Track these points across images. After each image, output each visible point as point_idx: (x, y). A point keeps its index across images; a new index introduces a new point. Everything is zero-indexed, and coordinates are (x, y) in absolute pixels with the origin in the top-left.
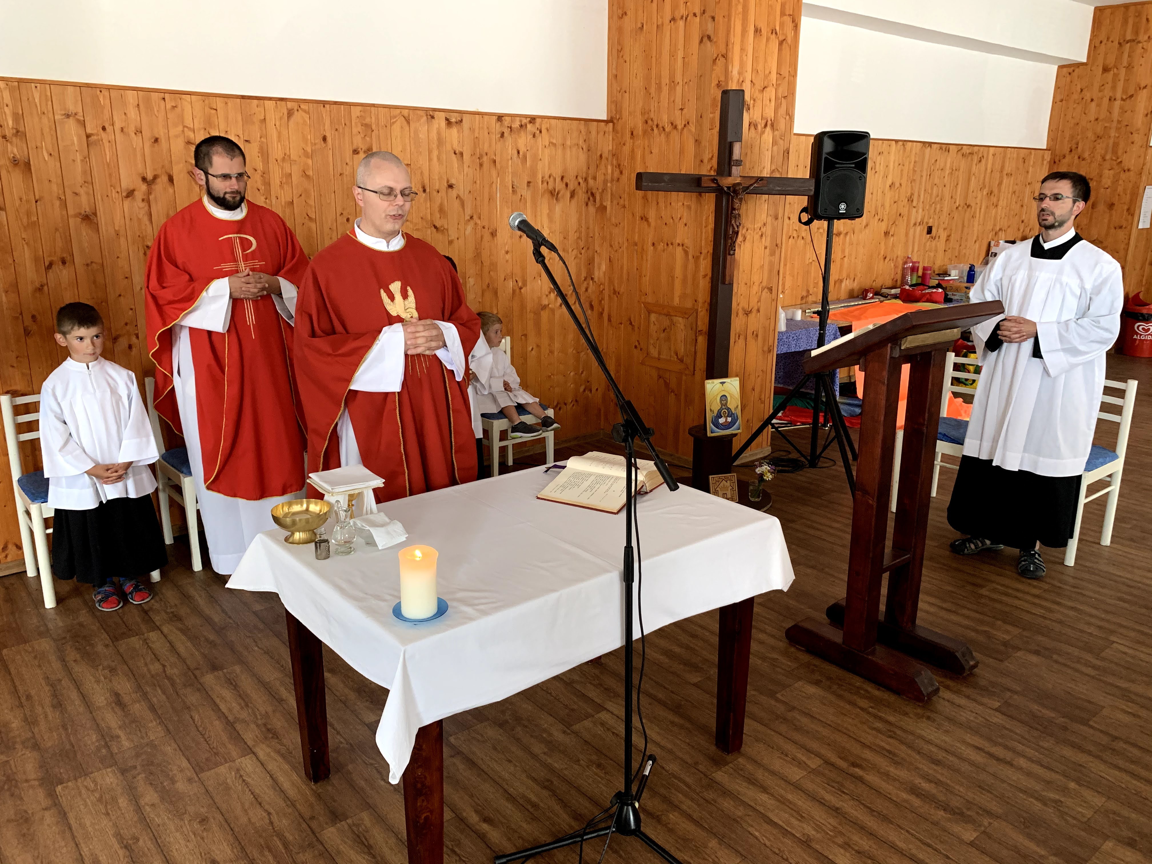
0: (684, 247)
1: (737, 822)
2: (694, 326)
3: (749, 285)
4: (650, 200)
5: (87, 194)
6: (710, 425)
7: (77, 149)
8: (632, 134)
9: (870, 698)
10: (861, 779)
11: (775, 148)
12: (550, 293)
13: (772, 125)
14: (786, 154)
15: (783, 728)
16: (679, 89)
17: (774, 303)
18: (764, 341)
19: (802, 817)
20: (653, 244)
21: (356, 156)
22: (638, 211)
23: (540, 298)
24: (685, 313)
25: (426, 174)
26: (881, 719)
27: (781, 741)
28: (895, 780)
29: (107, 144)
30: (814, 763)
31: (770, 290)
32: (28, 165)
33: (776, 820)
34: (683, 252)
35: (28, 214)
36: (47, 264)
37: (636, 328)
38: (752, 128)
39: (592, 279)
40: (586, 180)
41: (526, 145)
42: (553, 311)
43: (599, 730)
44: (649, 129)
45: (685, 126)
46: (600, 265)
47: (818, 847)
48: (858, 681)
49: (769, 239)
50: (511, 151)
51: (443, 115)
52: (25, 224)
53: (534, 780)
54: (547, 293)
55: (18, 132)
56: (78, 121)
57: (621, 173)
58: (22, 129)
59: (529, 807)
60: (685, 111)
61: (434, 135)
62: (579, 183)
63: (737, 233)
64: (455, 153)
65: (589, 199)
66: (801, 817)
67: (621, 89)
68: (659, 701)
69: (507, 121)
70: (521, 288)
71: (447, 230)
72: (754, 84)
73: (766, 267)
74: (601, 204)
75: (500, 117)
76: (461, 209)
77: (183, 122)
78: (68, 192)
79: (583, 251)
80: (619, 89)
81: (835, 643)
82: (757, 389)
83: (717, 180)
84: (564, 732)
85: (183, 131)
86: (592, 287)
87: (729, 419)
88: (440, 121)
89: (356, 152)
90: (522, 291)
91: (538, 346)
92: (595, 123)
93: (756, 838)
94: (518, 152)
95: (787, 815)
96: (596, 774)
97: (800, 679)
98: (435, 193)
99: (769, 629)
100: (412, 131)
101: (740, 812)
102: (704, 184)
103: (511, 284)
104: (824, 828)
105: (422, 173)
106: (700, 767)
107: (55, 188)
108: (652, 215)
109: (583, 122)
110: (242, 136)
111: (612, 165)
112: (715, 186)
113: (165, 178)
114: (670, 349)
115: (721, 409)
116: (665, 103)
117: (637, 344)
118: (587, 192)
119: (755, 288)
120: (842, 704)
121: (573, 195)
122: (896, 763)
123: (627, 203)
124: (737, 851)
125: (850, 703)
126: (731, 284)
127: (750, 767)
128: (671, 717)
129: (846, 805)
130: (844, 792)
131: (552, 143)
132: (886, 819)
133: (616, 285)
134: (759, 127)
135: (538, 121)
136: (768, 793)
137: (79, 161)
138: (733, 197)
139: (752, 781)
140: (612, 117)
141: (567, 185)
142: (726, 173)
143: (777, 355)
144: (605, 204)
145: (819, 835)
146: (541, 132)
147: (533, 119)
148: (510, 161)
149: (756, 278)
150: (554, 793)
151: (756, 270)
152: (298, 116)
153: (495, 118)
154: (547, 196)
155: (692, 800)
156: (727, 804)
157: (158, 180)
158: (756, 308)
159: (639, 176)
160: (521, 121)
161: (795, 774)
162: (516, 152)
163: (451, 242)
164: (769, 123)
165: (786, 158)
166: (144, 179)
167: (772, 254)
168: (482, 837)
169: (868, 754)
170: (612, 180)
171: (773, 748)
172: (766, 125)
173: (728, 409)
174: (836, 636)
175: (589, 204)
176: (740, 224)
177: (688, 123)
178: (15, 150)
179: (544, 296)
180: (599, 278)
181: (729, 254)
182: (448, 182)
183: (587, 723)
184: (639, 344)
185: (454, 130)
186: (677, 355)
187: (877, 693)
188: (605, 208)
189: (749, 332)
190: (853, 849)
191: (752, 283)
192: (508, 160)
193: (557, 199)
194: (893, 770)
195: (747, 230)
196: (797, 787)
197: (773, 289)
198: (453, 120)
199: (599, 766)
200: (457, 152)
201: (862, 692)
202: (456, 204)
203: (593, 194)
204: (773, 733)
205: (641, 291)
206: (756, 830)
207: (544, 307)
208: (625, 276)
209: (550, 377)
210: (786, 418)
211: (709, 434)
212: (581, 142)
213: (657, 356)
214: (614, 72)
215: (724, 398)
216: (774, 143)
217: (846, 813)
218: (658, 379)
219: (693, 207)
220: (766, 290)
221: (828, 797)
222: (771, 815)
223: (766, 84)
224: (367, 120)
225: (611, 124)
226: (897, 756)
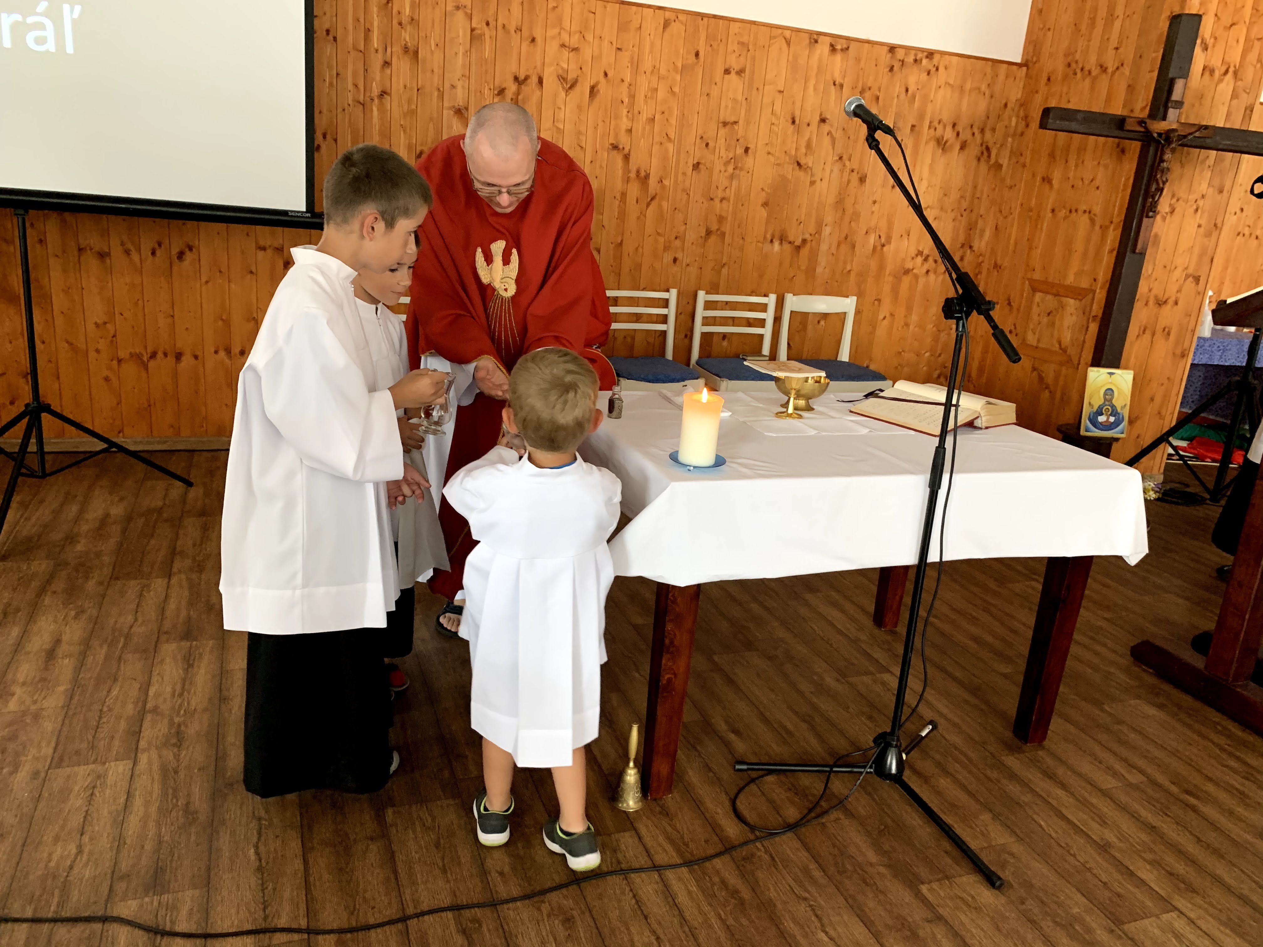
0: (1092, 215)
1: (1021, 806)
2: (1088, 309)
3: (1169, 269)
4: (1058, 158)
5: (463, 87)
6: (1085, 422)
7: (461, 41)
8: (1049, 79)
9: (1229, 736)
10: (1194, 809)
11: (1235, 102)
12: (917, 255)
13: (1235, 73)
14: (1248, 112)
15: (1103, 737)
16: (1117, 24)
17: (1199, 298)
18: (1177, 343)
19: (1105, 823)
20: (1053, 211)
21: (726, 76)
22: (1041, 171)
23: (904, 260)
24: (1078, 293)
25: (798, 105)
26: (1238, 759)
27: (1098, 749)
28: (1241, 820)
29: (488, 40)
30: (1135, 778)
31: (1197, 279)
32: (416, 53)
33: (1070, 817)
34: (1088, 221)
35: (409, 102)
36: (418, 152)
37: (1015, 310)
38: (1207, 74)
39: (971, 247)
40: (982, 131)
41: (917, 83)
42: (916, 277)
43: (878, 688)
44: (1071, 72)
45: (1118, 68)
46: (983, 231)
47: (1117, 855)
48: (1215, 716)
49: (1206, 215)
50: (898, 88)
51: (828, 40)
52: (405, 111)
53: (796, 713)
54: (913, 255)
55: (412, 20)
56: (466, 13)
57: (1027, 126)
58: (416, 17)
59: (783, 733)
60: (1121, 50)
61: (814, 61)
62: (973, 134)
63: (1162, 190)
64: (834, 84)
65: (982, 153)
66: (1103, 823)
67: (1044, 26)
68: (955, 679)
69: (900, 54)
70: (883, 246)
71: (811, 169)
72: (1219, 19)
73: (1196, 251)
74: (996, 162)
75: (892, 49)
76: (831, 147)
77: (561, 24)
78: (447, 85)
79: (965, 214)
80: (1041, 26)
81: (1194, 669)
82: (1158, 400)
83: (1145, 123)
84: (838, 680)
85: (560, 33)
86: (969, 255)
87: (1112, 419)
88: (823, 48)
89: (727, 72)
90: (885, 248)
91: (892, 315)
92: (1005, 66)
93: (1041, 826)
94: (907, 90)
95: (1085, 817)
96: (865, 724)
97: (1139, 697)
98: (805, 126)
99: (1109, 643)
100: (791, 55)
101: (1026, 798)
102: (1127, 127)
103: (872, 239)
104: (1131, 840)
105: (793, 103)
106: (989, 748)
107: (436, 80)
108: (1056, 176)
109: (990, 63)
110: (614, 43)
111: (1018, 116)
112: (1142, 130)
113: (534, 79)
114: (1052, 336)
115: (1104, 405)
116: (1095, 42)
117: (1013, 328)
118: (982, 145)
119: (1178, 274)
120: (1189, 733)
121: (963, 147)
122: (1247, 805)
123: (1028, 161)
124: (1015, 832)
125: (1200, 734)
126: (1143, 254)
127: (1050, 761)
128: (966, 696)
129: (1165, 826)
130: (1166, 814)
131: (949, 84)
132: (1218, 854)
133: (999, 258)
134: (1217, 74)
135: (937, 57)
136: (1066, 791)
137: (461, 54)
138: (1163, 146)
139: (1050, 775)
140: (1027, 61)
141: (958, 134)
142: (1161, 114)
143: (1192, 364)
144: (1001, 161)
145: (1121, 845)
146: (937, 69)
147: (930, 54)
148: (895, 100)
149: (1181, 261)
150: (813, 728)
151: (1181, 252)
152: (675, 27)
153: (886, 49)
154: (932, 144)
155: (970, 772)
156: (1013, 788)
157: (529, 81)
158: (1173, 298)
159: (1047, 112)
160: (916, 55)
161: (1108, 783)
162: (904, 90)
163: (812, 183)
164: (1231, 70)
165: (1247, 118)
166: (516, 78)
167: (1208, 235)
168: (727, 744)
169: (1210, 788)
170: (1014, 135)
171: (1085, 752)
172: (1226, 72)
173: (1113, 407)
174: (1198, 662)
175: (982, 159)
176: (1167, 180)
177: (1122, 65)
178: (408, 39)
179: (910, 259)
180: (979, 248)
181: (1147, 217)
182: (821, 115)
183: (867, 679)
184: (1015, 328)
185: (838, 57)
186: (1060, 344)
187: (1240, 733)
188: (1001, 166)
189: (1159, 328)
190: (1164, 869)
191: (1173, 268)
192: (893, 98)
193: (943, 149)
194: (1240, 810)
195: (1178, 200)
196: (1105, 794)
197: (1201, 279)
198: (839, 47)
199: (870, 718)
200: (837, 83)
201: (1219, 727)
202: (827, 140)
203: (988, 149)
204: (1088, 738)
205: (1028, 266)
206: (1043, 820)
207: (907, 272)
208: (1011, 247)
209: (900, 353)
210: (1192, 451)
211: (1083, 432)
212: (984, 87)
213: (1035, 344)
214: (1040, 6)
215: (1109, 392)
216: (1235, 95)
217: (1164, 834)
218: (1032, 372)
219: (1111, 166)
220: (1191, 279)
221: (1144, 813)
222: (1065, 811)
223: (1235, 20)
224: (745, 39)
225: (1025, 69)
226: (1250, 799)
